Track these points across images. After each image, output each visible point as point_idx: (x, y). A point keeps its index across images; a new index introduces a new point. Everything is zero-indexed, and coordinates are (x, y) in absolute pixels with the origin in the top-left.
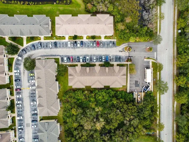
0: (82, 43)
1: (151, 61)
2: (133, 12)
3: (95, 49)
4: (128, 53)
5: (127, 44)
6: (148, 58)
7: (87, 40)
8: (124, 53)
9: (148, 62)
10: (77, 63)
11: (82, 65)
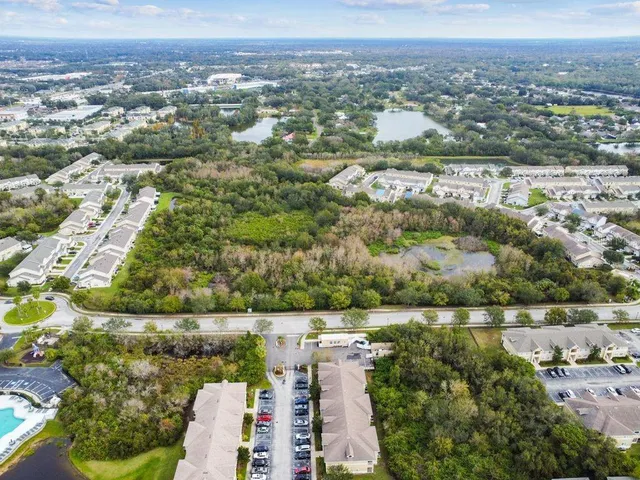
0: (258, 450)
1: (303, 341)
2: (199, 367)
3: (276, 425)
4: (288, 372)
5: (268, 374)
6: (299, 344)
7: (252, 440)
8: (287, 378)
9: (307, 344)
10: (313, 460)
11: (319, 448)
